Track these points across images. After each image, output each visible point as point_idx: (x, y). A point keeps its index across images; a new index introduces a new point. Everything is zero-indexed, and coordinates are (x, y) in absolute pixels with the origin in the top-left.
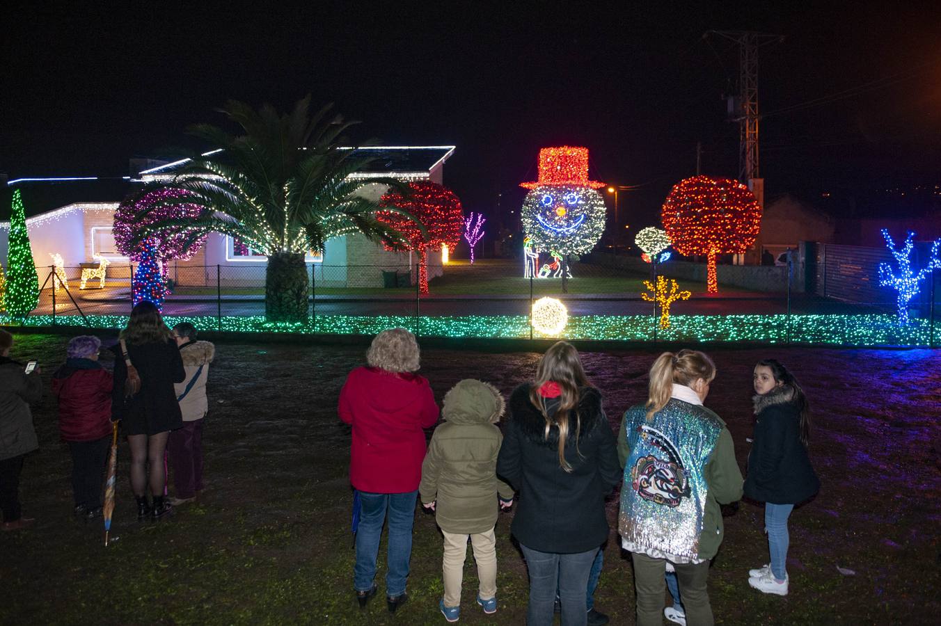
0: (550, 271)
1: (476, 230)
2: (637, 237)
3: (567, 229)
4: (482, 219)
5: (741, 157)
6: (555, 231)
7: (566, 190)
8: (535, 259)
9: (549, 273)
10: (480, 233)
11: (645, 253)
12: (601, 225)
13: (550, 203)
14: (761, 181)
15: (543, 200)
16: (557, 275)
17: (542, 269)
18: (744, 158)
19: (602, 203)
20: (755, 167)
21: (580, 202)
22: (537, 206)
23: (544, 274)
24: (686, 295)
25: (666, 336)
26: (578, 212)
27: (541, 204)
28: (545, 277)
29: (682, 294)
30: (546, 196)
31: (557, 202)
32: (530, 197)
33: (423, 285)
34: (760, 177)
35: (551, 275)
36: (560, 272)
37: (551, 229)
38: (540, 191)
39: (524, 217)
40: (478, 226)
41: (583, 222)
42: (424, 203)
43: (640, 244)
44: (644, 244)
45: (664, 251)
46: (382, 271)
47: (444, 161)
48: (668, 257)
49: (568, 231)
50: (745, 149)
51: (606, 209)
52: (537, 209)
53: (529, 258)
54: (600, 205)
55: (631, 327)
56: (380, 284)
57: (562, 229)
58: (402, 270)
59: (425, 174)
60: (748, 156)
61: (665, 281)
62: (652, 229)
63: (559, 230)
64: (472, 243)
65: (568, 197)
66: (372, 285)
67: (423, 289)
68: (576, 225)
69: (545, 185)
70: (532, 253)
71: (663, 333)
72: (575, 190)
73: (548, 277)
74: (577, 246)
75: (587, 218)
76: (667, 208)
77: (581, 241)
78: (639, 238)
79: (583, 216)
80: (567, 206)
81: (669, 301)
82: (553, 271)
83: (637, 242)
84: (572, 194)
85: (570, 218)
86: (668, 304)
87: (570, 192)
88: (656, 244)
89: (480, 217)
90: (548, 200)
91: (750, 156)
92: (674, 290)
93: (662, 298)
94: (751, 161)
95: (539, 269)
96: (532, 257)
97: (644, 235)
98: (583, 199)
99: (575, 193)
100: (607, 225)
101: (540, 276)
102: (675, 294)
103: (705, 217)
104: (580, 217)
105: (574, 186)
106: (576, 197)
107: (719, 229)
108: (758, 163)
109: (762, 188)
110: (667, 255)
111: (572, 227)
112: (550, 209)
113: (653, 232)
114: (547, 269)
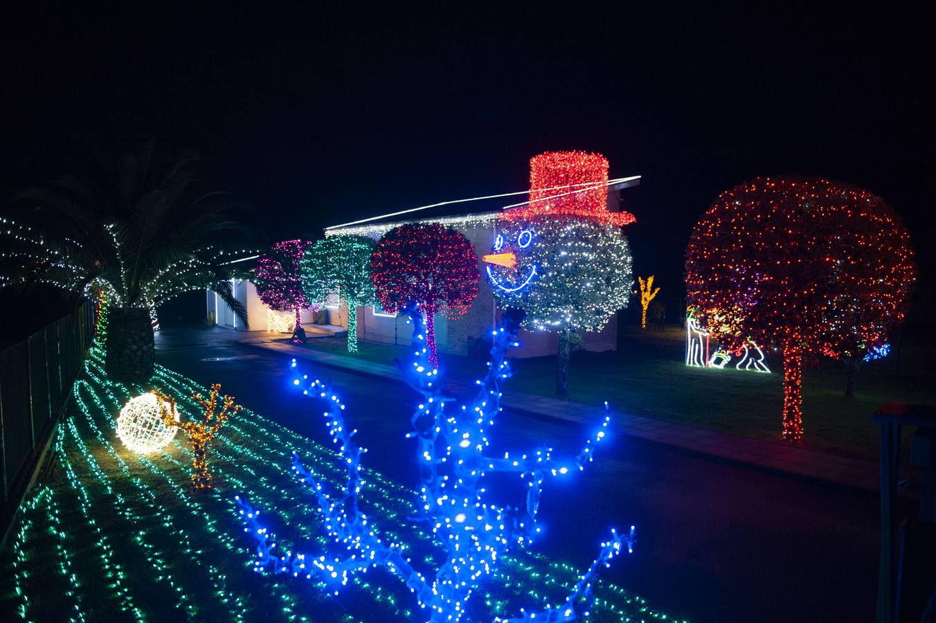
0: (729, 358)
3: (516, 289)
8: (704, 338)
9: (726, 359)
16: (743, 366)
17: (716, 353)
23: (718, 361)
26: (531, 261)
28: (721, 367)
35: (732, 364)
36: (747, 361)
37: (499, 288)
41: (536, 278)
49: (518, 293)
53: (695, 336)
57: (511, 289)
63: (508, 291)
65: (520, 237)
70: (699, 328)
73: (726, 366)
79: (534, 267)
82: (734, 359)
84: (527, 231)
85: (520, 270)
87: (525, 228)
95: (711, 353)
96: (700, 333)
98: (544, 240)
99: (532, 230)
101: (711, 364)
111: (522, 286)
114: (724, 355)
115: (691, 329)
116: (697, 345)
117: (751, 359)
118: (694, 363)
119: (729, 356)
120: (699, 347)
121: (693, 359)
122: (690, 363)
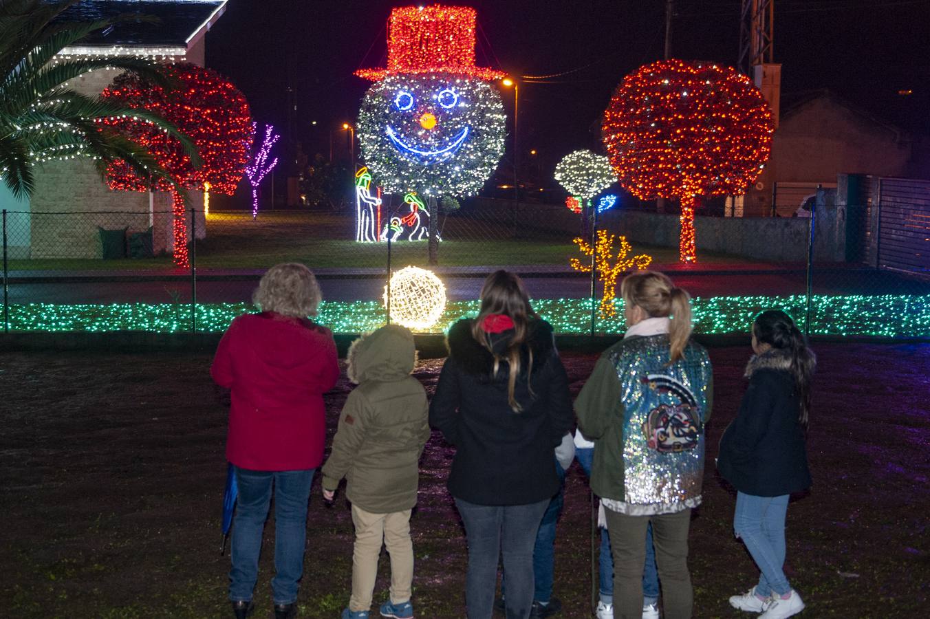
0: (403, 230)
1: (263, 156)
2: (558, 168)
3: (438, 152)
4: (272, 136)
5: (743, 25)
6: (418, 156)
7: (437, 83)
8: (375, 208)
9: (399, 231)
10: (269, 162)
11: (572, 195)
12: (498, 145)
13: (408, 107)
14: (776, 69)
15: (397, 101)
16: (415, 237)
17: (388, 224)
18: (749, 29)
19: (500, 106)
20: (766, 42)
21: (462, 104)
22: (387, 111)
23: (391, 234)
24: (643, 261)
25: (610, 328)
26: (458, 123)
27: (393, 108)
28: (394, 240)
29: (636, 261)
30: (401, 93)
31: (422, 105)
32: (374, 96)
33: (178, 253)
34: (776, 62)
35: (404, 237)
36: (419, 231)
37: (410, 152)
38: (392, 84)
39: (362, 131)
40: (266, 148)
41: (467, 140)
42: (183, 104)
43: (564, 180)
44: (570, 181)
45: (606, 193)
46: (99, 227)
47: (209, 26)
48: (612, 204)
49: (439, 156)
50: (750, 11)
51: (505, 116)
52: (386, 116)
53: (365, 206)
54: (497, 111)
55: (552, 315)
56: (94, 251)
57: (430, 153)
58: (136, 226)
59: (179, 50)
60: (755, 24)
61: (608, 238)
62: (585, 153)
63: (424, 154)
64: (255, 178)
65: (441, 96)
66: (79, 253)
67: (179, 260)
68: (455, 145)
69: (401, 74)
70: (369, 197)
71: (604, 324)
72: (453, 84)
73: (399, 238)
74: (455, 182)
75: (475, 135)
76: (612, 116)
77: (463, 174)
78: (562, 170)
79: (466, 129)
80: (439, 112)
81: (615, 272)
82: (408, 229)
83: (558, 177)
84: (447, 90)
85: (445, 132)
86: (613, 277)
87: (444, 86)
88: (591, 181)
89: (269, 132)
90: (405, 101)
91: (758, 22)
92: (623, 254)
93: (603, 267)
94: (760, 33)
95: (383, 226)
96: (370, 203)
97: (570, 164)
98: (466, 100)
99: (453, 89)
100: (508, 146)
101: (383, 238)
102: (624, 260)
103: (678, 131)
104: (461, 130)
105: (451, 77)
106: (456, 96)
107: (701, 153)
108: (772, 36)
109: (778, 81)
110: (611, 200)
111: (449, 148)
112: (409, 117)
113: (587, 160)
114: (396, 226)
115: (361, 199)
116: (368, 218)
117: (423, 229)
118: (365, 239)
119: (401, 228)
120: (370, 219)
121: (364, 234)
122: (360, 239)
